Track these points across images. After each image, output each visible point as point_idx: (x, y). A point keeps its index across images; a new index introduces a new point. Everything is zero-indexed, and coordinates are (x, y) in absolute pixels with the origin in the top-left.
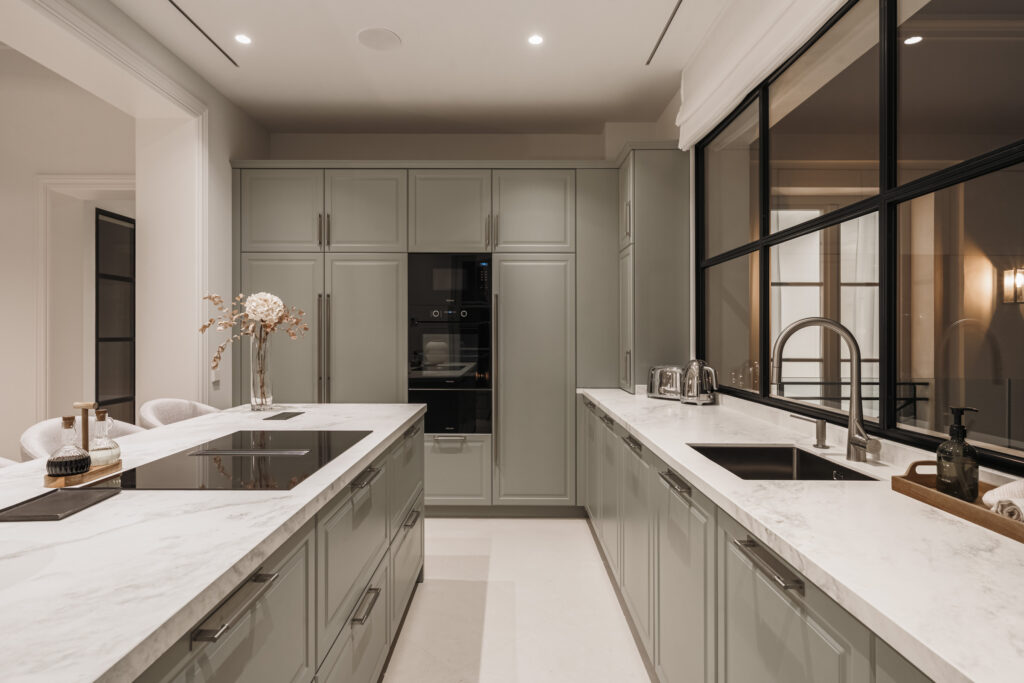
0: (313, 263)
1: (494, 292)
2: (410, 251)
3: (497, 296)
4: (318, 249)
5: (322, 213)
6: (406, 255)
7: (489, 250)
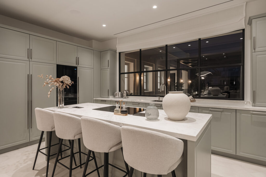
0: (25, 64)
1: (78, 76)
2: (57, 64)
3: (78, 77)
4: (27, 60)
5: (29, 48)
6: (56, 65)
7: (76, 66)
